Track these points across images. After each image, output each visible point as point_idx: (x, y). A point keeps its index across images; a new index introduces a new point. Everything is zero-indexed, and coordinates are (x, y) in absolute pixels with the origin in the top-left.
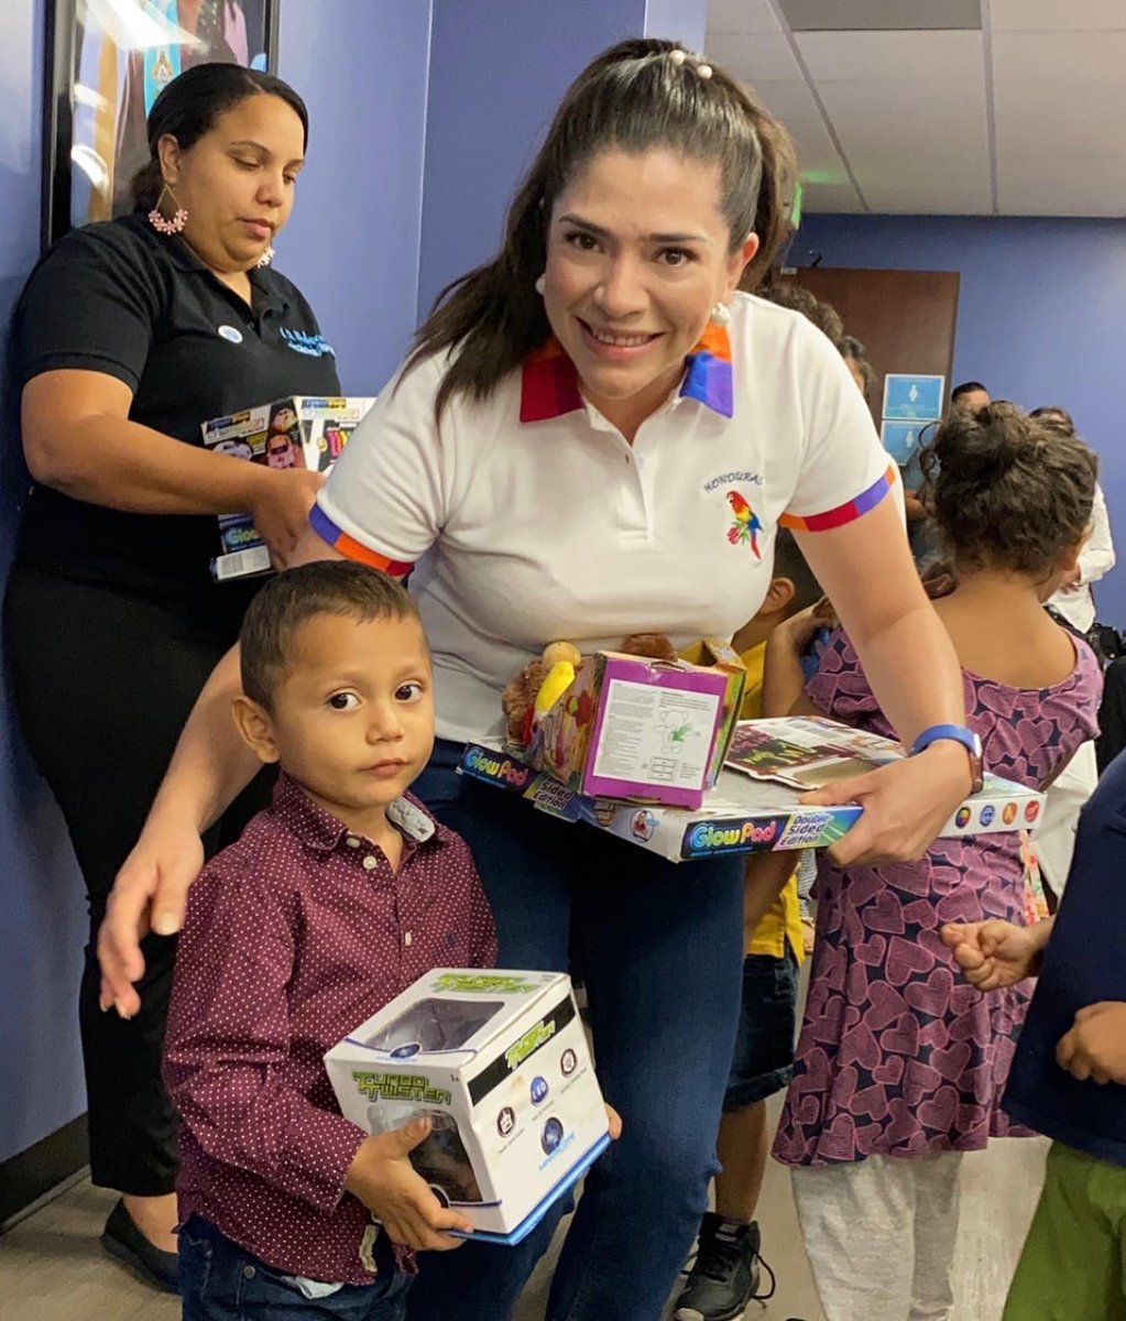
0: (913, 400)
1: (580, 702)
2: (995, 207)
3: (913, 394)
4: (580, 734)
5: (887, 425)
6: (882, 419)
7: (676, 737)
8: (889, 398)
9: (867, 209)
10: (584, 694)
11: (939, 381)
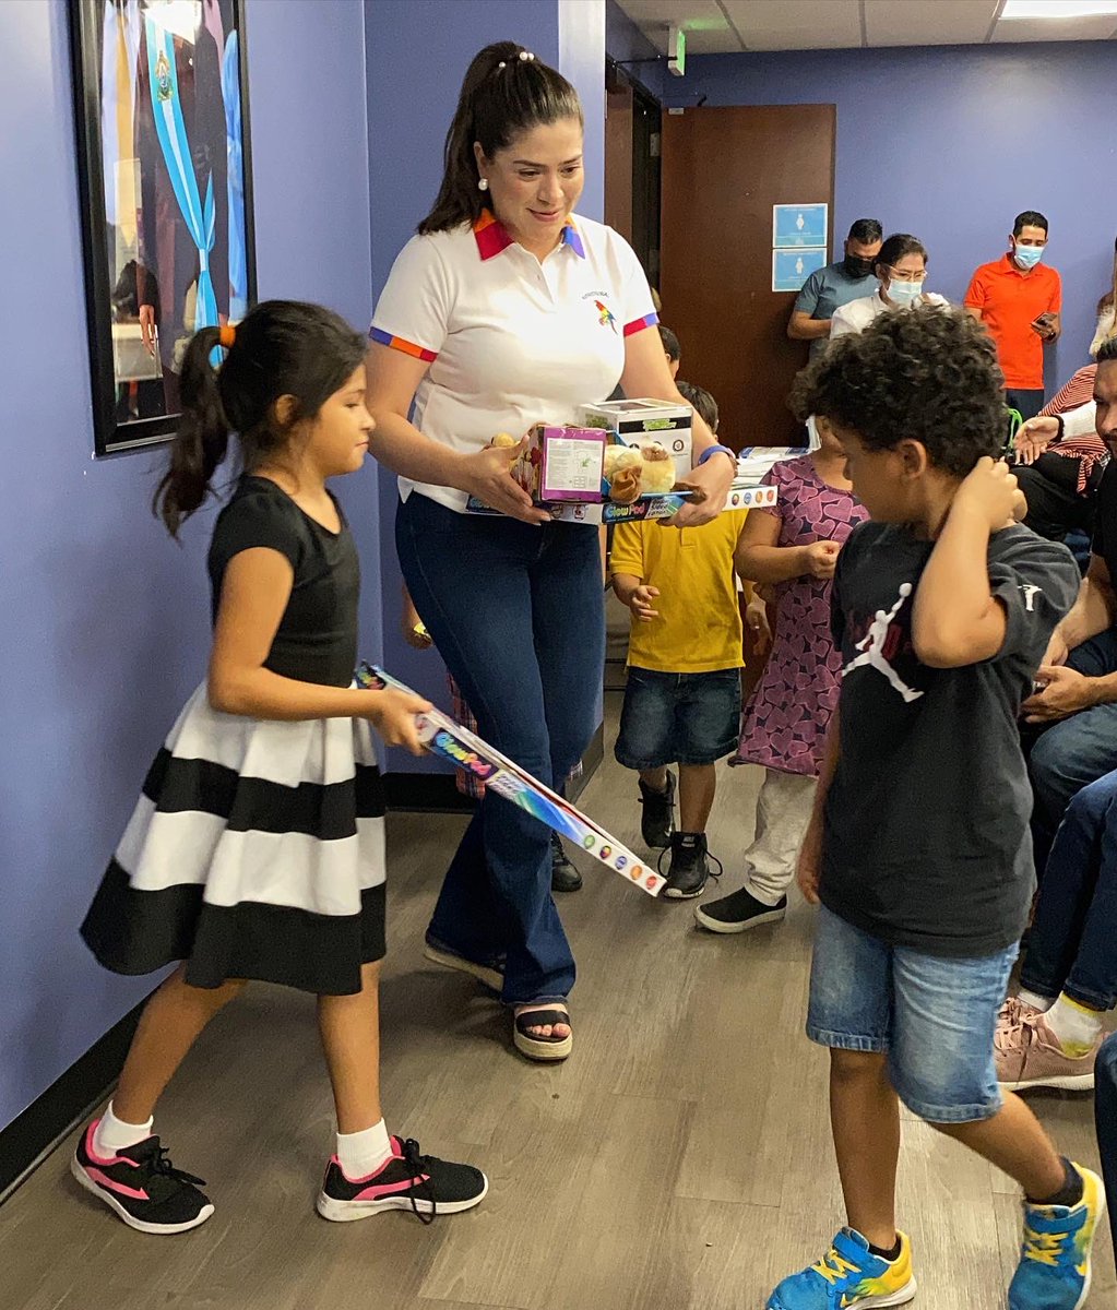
0: (800, 228)
1: (532, 454)
2: (864, 38)
3: (800, 223)
4: (535, 470)
5: (778, 253)
6: (772, 249)
7: (584, 465)
8: (778, 229)
9: (743, 46)
10: (534, 449)
11: (823, 208)
